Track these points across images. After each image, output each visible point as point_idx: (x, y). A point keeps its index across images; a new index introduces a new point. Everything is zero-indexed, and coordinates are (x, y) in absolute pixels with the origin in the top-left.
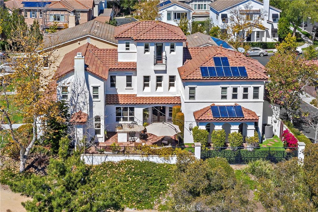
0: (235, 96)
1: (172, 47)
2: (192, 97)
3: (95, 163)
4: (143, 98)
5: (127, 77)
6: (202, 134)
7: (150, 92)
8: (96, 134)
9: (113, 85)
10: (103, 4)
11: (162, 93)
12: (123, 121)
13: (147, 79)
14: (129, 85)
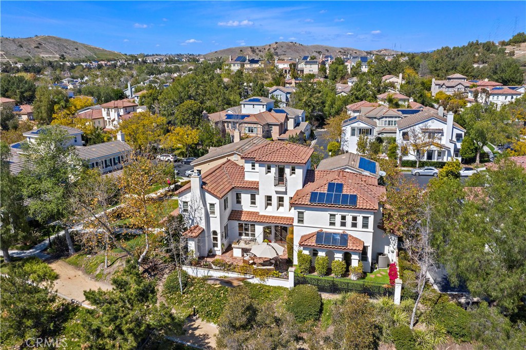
0: (343, 224)
1: (293, 169)
2: (301, 221)
3: (200, 276)
4: (264, 216)
5: (251, 196)
6: (304, 259)
7: (272, 211)
8: (214, 247)
9: (239, 202)
10: (300, 118)
11: (283, 213)
12: (245, 236)
13: (269, 198)
14: (253, 203)
